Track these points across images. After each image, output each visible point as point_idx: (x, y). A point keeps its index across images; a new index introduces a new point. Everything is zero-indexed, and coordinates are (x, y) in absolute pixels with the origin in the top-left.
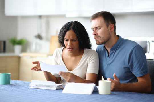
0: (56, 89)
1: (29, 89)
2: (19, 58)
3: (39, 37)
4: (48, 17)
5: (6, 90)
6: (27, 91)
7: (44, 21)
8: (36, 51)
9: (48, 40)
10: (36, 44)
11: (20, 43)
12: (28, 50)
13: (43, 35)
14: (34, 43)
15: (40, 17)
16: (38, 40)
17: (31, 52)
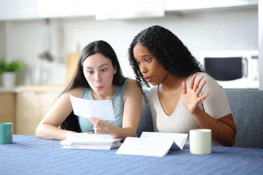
0: (111, 149)
1: (61, 151)
2: (15, 95)
3: (48, 57)
4: (61, 21)
5: (23, 155)
6: (61, 155)
7: (53, 28)
8: (42, 83)
9: (62, 61)
10: (42, 70)
11: (12, 68)
12: (28, 81)
13: (54, 53)
14: (38, 67)
15: (48, 21)
16: (45, 63)
17: (32, 84)
